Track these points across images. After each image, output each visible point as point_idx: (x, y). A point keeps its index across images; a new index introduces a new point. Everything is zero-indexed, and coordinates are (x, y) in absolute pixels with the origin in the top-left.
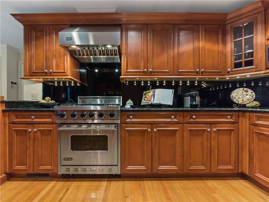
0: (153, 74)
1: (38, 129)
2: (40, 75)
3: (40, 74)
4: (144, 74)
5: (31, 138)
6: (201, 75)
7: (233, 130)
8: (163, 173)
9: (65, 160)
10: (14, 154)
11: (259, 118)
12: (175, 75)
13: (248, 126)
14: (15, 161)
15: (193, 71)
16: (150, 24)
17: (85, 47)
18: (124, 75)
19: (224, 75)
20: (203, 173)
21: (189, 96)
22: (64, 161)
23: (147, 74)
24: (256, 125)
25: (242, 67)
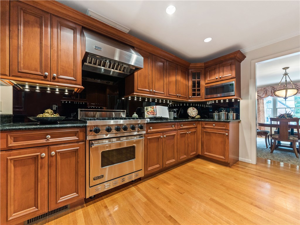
0: (155, 94)
1: (57, 151)
2: (35, 78)
3: (34, 76)
4: (150, 93)
5: (44, 166)
6: (179, 98)
7: (195, 131)
8: (168, 166)
9: (96, 179)
10: (10, 197)
11: (206, 124)
12: (168, 97)
13: (201, 129)
14: (12, 207)
15: (175, 95)
16: (154, 55)
17: (106, 59)
18: (136, 92)
19: (187, 99)
20: (185, 159)
21: (172, 111)
22: (94, 181)
23: (152, 94)
24: (204, 128)
25: (195, 96)
